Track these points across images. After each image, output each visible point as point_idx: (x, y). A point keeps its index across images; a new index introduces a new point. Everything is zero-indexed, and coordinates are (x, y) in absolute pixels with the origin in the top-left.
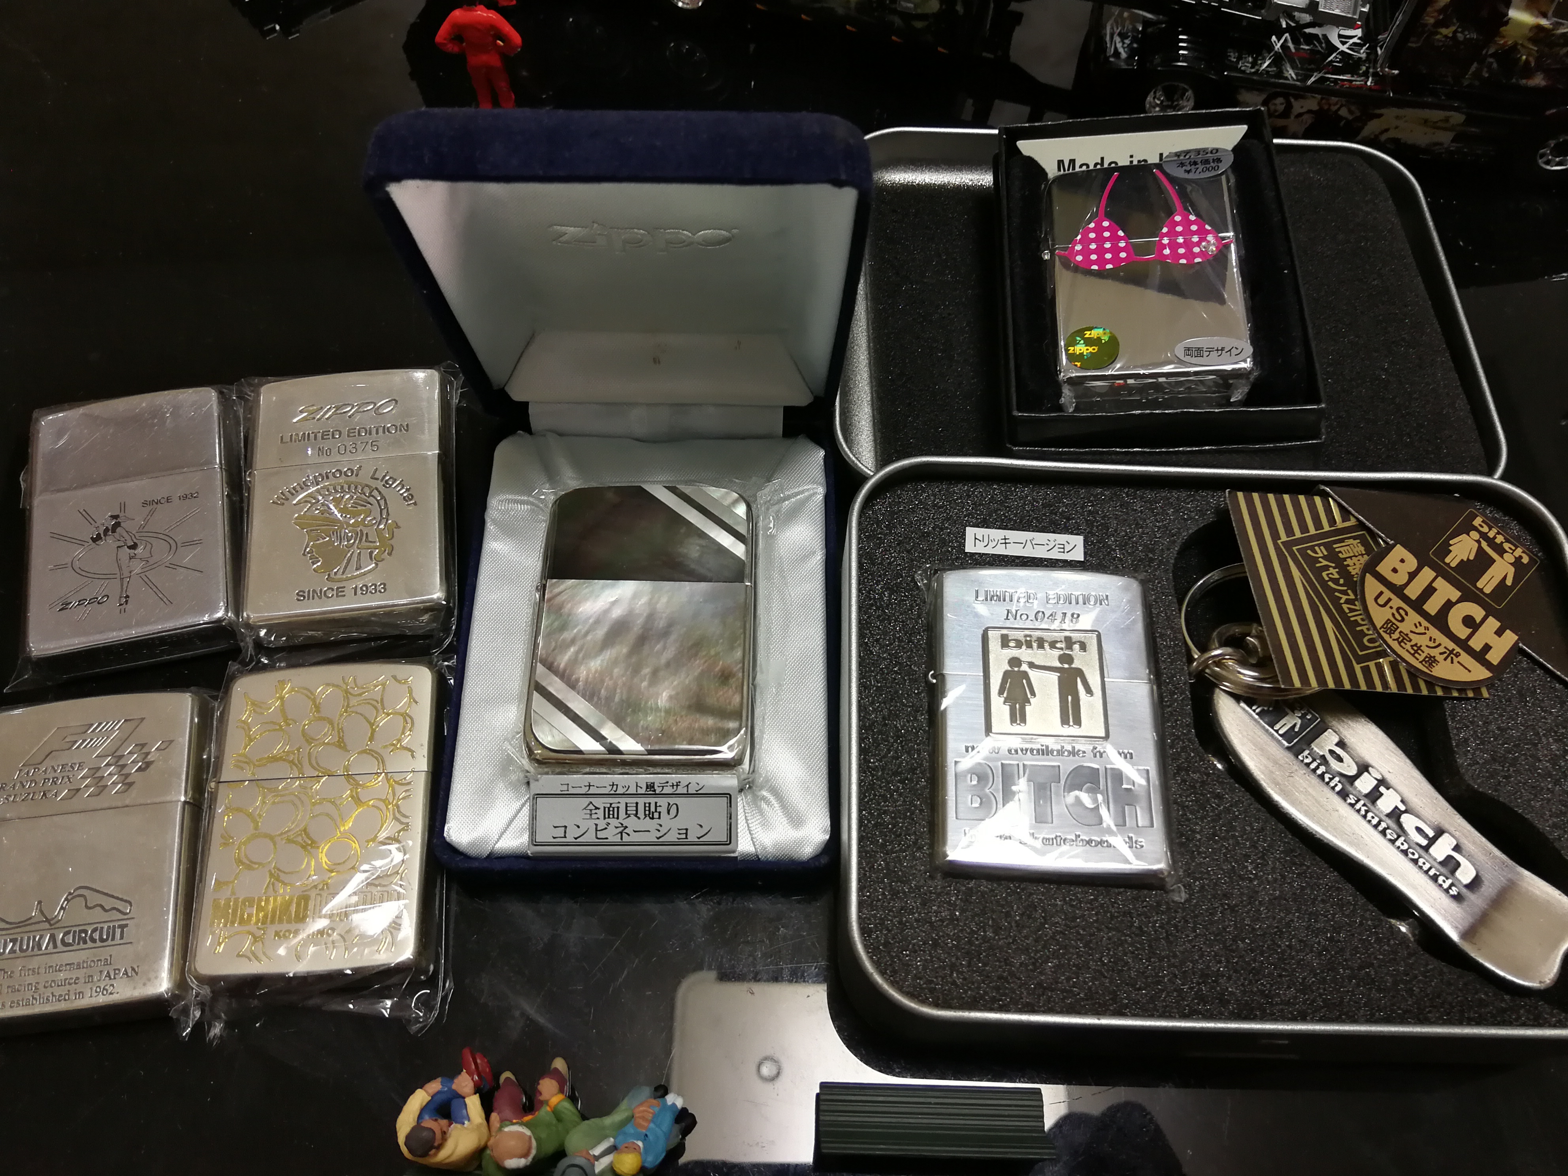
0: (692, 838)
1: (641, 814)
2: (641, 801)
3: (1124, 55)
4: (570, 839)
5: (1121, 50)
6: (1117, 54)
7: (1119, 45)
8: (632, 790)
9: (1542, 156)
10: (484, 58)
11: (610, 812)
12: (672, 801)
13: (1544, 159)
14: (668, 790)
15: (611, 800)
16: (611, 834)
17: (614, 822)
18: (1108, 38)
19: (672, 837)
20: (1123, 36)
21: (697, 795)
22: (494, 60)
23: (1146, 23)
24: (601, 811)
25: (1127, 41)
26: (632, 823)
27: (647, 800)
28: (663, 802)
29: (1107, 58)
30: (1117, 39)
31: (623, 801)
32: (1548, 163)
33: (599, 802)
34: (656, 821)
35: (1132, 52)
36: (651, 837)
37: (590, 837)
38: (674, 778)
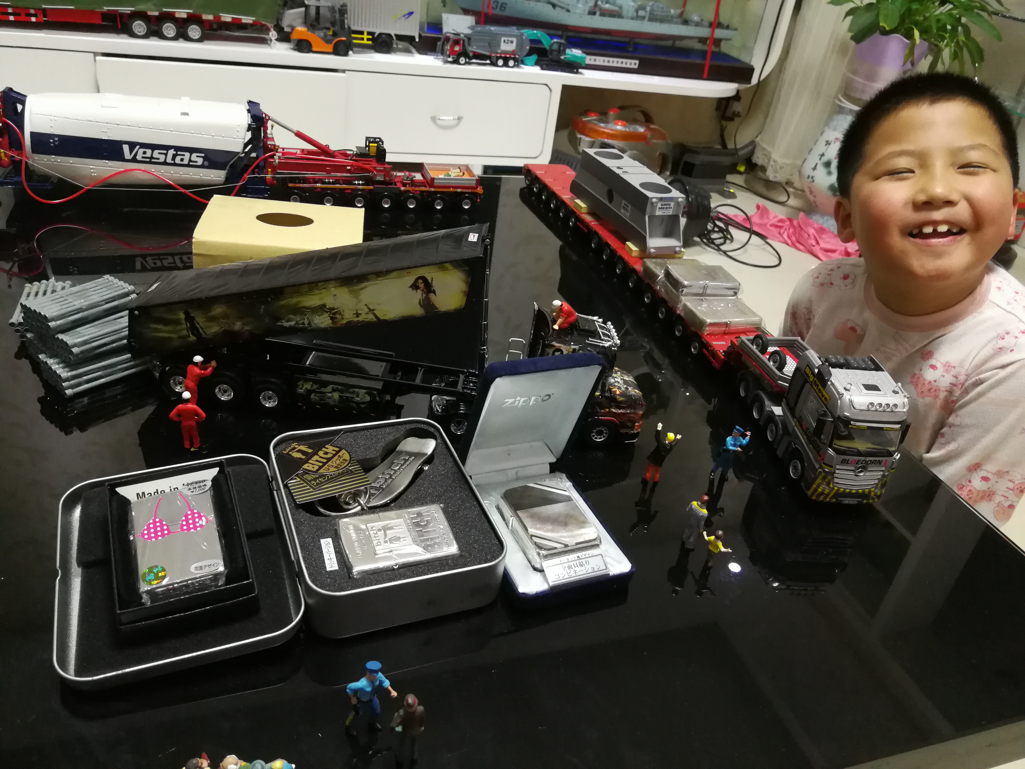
0: (596, 570)
1: (579, 566)
2: (577, 562)
3: (440, 411)
4: (561, 578)
5: (439, 409)
6: (437, 411)
7: (438, 408)
8: (573, 559)
9: (593, 436)
10: (189, 423)
11: (570, 567)
12: (586, 560)
13: (594, 437)
14: (583, 557)
15: (569, 563)
16: (573, 574)
17: (572, 570)
18: (434, 406)
19: (590, 571)
20: (439, 406)
21: (592, 556)
22: (193, 423)
23: (447, 401)
24: (567, 568)
25: (441, 407)
26: (577, 569)
27: (579, 561)
28: (584, 561)
29: (434, 412)
30: (437, 406)
31: (572, 563)
32: (596, 438)
33: (566, 565)
34: (584, 567)
35: (443, 410)
36: (584, 572)
37: (567, 576)
38: (584, 553)
